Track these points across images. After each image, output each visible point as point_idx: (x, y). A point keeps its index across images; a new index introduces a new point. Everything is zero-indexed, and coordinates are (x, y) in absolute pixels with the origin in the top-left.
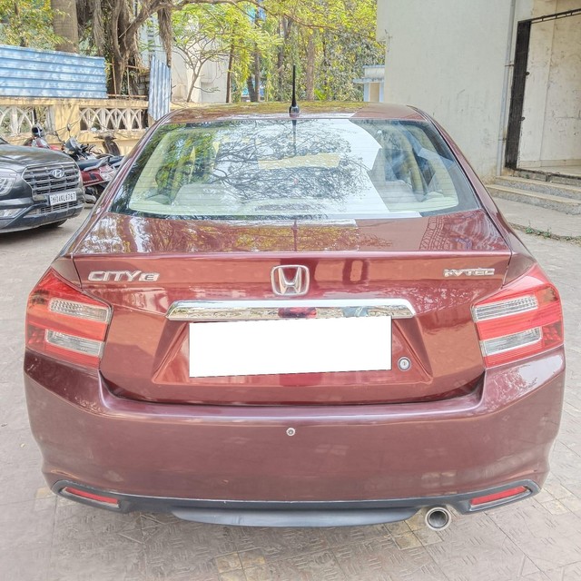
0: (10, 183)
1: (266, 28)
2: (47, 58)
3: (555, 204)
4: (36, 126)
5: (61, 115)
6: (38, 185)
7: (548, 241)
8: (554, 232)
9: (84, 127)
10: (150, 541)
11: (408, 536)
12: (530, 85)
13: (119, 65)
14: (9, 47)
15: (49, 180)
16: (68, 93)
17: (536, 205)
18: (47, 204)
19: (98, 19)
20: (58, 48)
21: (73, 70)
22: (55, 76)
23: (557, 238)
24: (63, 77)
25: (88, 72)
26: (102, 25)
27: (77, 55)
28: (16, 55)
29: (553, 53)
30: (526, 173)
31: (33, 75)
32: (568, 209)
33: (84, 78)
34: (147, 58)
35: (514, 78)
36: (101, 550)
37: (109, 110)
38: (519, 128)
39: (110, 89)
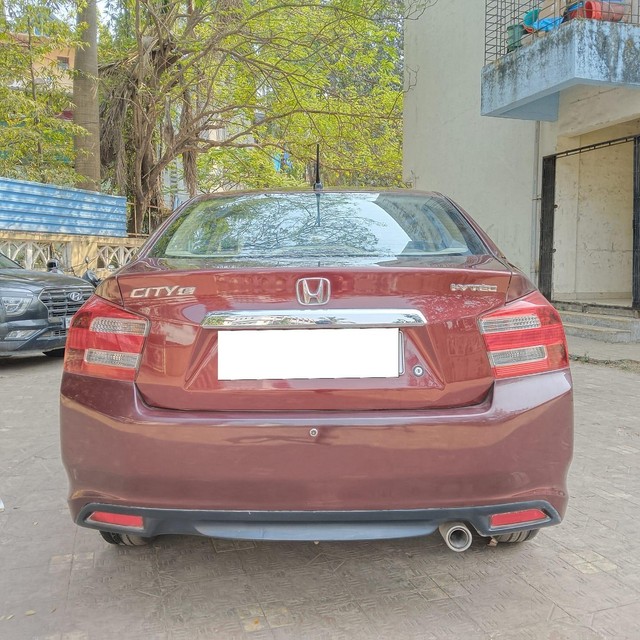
0: (25, 305)
1: (291, 173)
2: (68, 196)
3: (593, 333)
4: (53, 260)
5: (79, 252)
6: (55, 307)
7: (586, 365)
8: (591, 356)
9: (101, 264)
10: (168, 596)
11: (435, 591)
12: (559, 216)
13: (141, 205)
14: (29, 183)
15: (67, 302)
16: (87, 231)
17: (574, 335)
18: (62, 326)
19: (122, 159)
20: (79, 185)
21: (93, 208)
22: (74, 214)
23: (596, 362)
24: (83, 215)
25: (109, 211)
26: (126, 165)
27: (98, 193)
28: (36, 192)
29: (580, 187)
30: (561, 305)
31: (52, 211)
32: (606, 337)
33: (104, 217)
34: (169, 199)
35: (543, 211)
36: (119, 603)
37: (129, 248)
38: (550, 260)
39: (131, 228)
